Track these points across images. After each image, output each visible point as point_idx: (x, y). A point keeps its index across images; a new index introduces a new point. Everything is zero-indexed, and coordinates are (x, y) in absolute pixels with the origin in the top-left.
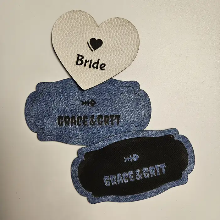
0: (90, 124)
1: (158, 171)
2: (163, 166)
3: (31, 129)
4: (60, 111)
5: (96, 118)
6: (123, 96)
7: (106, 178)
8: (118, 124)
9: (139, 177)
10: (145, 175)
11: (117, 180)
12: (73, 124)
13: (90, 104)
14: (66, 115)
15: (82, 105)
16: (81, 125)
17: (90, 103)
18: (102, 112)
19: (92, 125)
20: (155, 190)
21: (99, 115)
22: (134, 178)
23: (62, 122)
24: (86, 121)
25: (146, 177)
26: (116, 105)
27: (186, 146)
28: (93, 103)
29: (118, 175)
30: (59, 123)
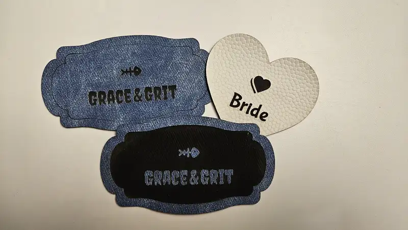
0: (135, 100)
1: (222, 179)
2: (230, 172)
3: (51, 112)
4: (92, 86)
5: (142, 92)
6: (177, 59)
7: (148, 174)
8: (174, 97)
9: (194, 182)
10: (202, 181)
11: (162, 179)
12: (111, 102)
13: (133, 73)
14: (100, 89)
15: (122, 74)
16: (121, 102)
17: (132, 71)
18: (151, 83)
19: (138, 101)
20: (212, 204)
21: (146, 88)
22: (186, 181)
23: (95, 100)
24: (129, 97)
25: (204, 183)
26: (169, 72)
27: (266, 152)
28: (137, 71)
29: (166, 172)
30: (90, 101)
